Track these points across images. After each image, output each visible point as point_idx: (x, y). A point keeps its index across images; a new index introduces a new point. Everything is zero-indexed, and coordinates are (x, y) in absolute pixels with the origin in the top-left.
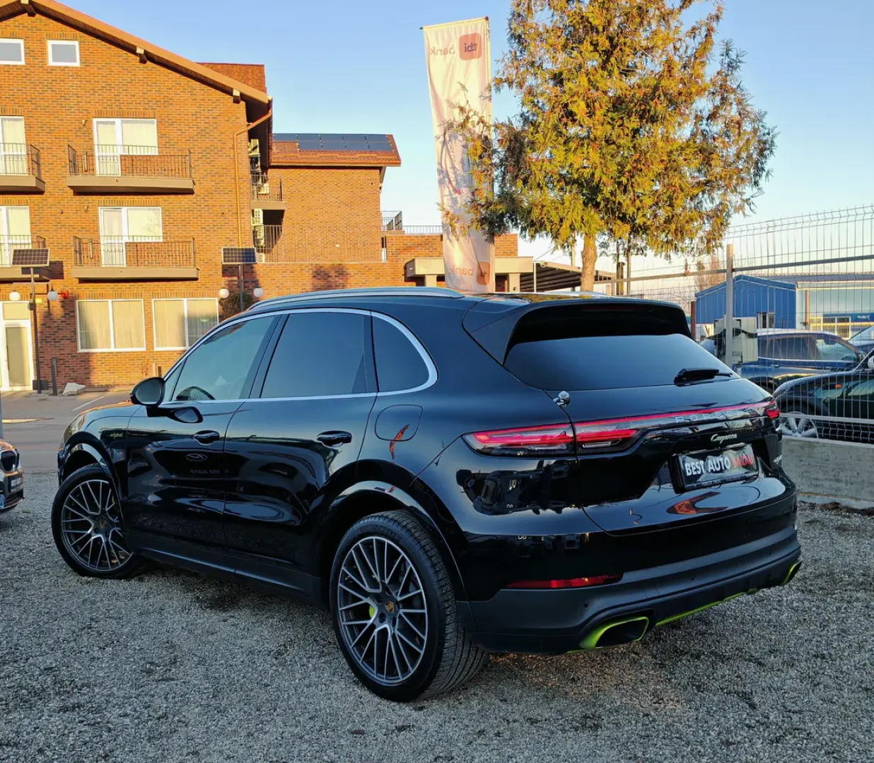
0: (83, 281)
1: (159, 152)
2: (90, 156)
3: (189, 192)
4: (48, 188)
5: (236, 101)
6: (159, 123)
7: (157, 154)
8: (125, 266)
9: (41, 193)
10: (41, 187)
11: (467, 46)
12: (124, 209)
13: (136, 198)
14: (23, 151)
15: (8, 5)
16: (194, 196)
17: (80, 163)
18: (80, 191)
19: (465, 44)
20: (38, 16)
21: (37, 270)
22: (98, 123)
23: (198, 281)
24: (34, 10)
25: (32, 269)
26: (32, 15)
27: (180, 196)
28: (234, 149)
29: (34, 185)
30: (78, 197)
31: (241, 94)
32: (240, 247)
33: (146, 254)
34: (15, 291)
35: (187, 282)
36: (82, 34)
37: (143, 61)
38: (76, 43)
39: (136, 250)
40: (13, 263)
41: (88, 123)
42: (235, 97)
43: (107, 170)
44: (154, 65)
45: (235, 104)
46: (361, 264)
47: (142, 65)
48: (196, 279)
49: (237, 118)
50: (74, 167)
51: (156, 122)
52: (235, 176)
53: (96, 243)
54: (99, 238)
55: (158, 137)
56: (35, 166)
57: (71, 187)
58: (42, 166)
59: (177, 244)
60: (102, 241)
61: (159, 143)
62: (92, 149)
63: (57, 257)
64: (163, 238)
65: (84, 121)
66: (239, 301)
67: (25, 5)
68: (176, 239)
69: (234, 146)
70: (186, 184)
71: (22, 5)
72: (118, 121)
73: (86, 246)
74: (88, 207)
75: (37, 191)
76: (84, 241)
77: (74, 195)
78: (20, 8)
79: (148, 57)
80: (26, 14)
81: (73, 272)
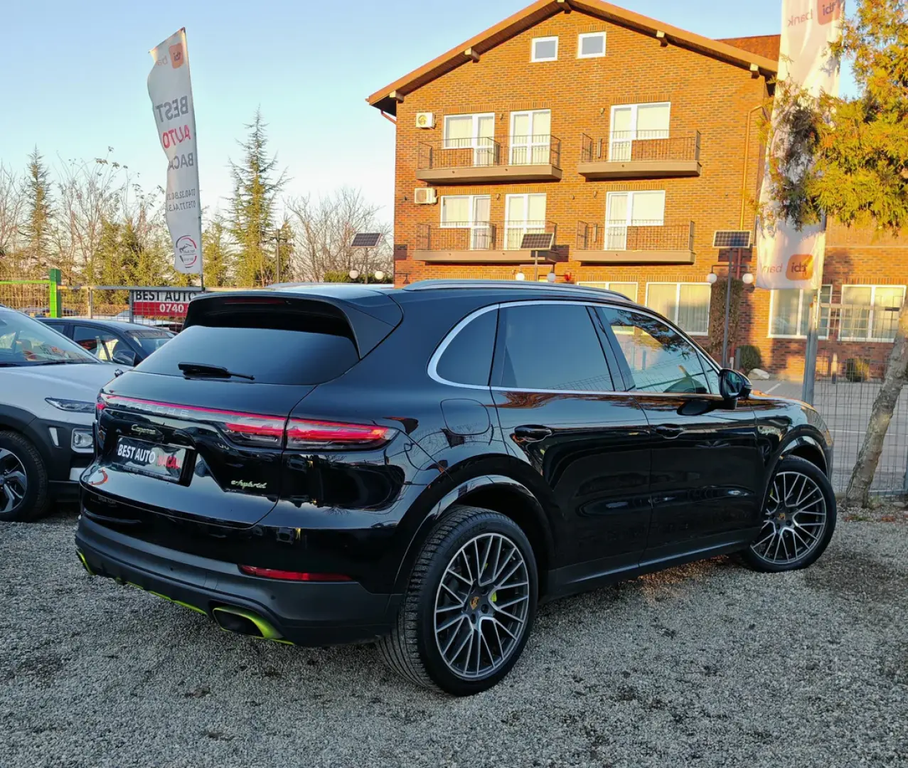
0: (585, 264)
1: (670, 135)
2: (604, 143)
3: (694, 174)
4: (564, 176)
5: (755, 76)
6: (673, 106)
7: (667, 137)
8: (625, 249)
9: (558, 180)
10: (558, 176)
11: (826, 7)
12: (630, 193)
13: (642, 182)
14: (547, 142)
15: (547, 6)
16: (699, 178)
17: (595, 151)
18: (592, 178)
19: (824, 6)
20: (573, 12)
21: (541, 253)
22: (616, 110)
23: (694, 265)
24: (570, 7)
25: (537, 252)
26: (568, 12)
27: (685, 179)
28: (746, 127)
29: (550, 174)
30: (589, 183)
31: (760, 68)
32: (741, 231)
33: (645, 238)
34: (521, 272)
35: (683, 267)
36: (609, 24)
37: (664, 45)
38: (604, 34)
39: (636, 234)
40: (522, 247)
41: (606, 111)
42: (753, 72)
43: (619, 156)
44: (674, 47)
45: (754, 80)
46: (878, 249)
47: (662, 49)
48: (691, 263)
49: (754, 94)
50: (589, 154)
51: (670, 106)
52: (744, 156)
53: (600, 228)
54: (604, 223)
55: (671, 120)
56: (555, 155)
57: (584, 174)
58: (562, 155)
59: (677, 227)
60: (607, 225)
61: (671, 126)
62: (607, 137)
63: (564, 241)
64: (664, 222)
65: (602, 109)
66: (727, 287)
67: (562, 3)
68: (677, 223)
69: (746, 124)
70: (691, 166)
71: (559, 4)
72: (634, 107)
73: (591, 230)
74: (597, 192)
75: (553, 179)
76: (590, 225)
77: (587, 181)
78: (558, 7)
79: (669, 40)
80: (563, 12)
81: (576, 255)
